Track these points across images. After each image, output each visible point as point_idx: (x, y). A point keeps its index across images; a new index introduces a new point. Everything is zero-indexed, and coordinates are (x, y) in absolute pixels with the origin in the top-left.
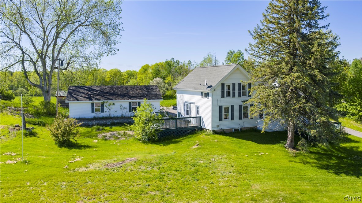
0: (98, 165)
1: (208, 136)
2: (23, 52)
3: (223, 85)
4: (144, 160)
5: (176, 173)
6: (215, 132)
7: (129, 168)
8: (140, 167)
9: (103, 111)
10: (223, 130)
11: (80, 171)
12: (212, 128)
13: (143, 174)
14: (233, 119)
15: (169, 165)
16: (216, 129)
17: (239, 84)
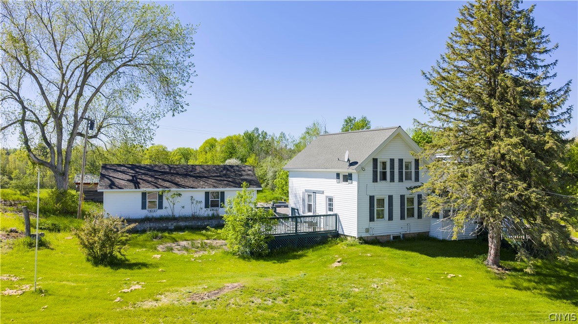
0: (175, 296)
1: (353, 248)
2: (24, 108)
3: (375, 161)
4: (256, 287)
5: (318, 310)
6: (364, 241)
7: (232, 301)
8: (251, 299)
9: (161, 207)
10: (376, 237)
11: (145, 307)
12: (358, 233)
13: (260, 311)
14: (391, 218)
15: (301, 295)
16: (364, 235)
17: (401, 161)
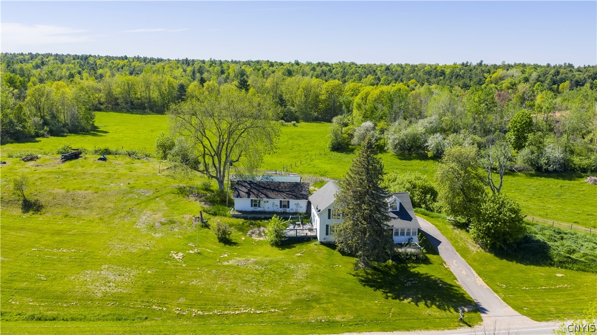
0: (234, 261)
3: (329, 210)
5: (272, 273)
6: (322, 243)
7: (249, 266)
8: (255, 266)
9: (259, 206)
10: (327, 242)
12: (320, 240)
13: (255, 271)
16: (323, 241)
